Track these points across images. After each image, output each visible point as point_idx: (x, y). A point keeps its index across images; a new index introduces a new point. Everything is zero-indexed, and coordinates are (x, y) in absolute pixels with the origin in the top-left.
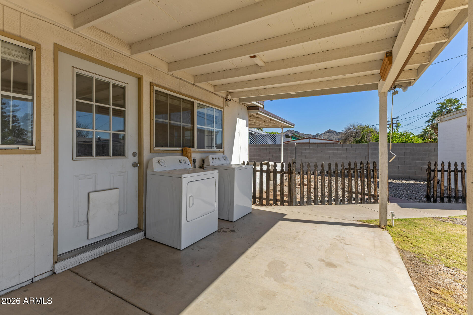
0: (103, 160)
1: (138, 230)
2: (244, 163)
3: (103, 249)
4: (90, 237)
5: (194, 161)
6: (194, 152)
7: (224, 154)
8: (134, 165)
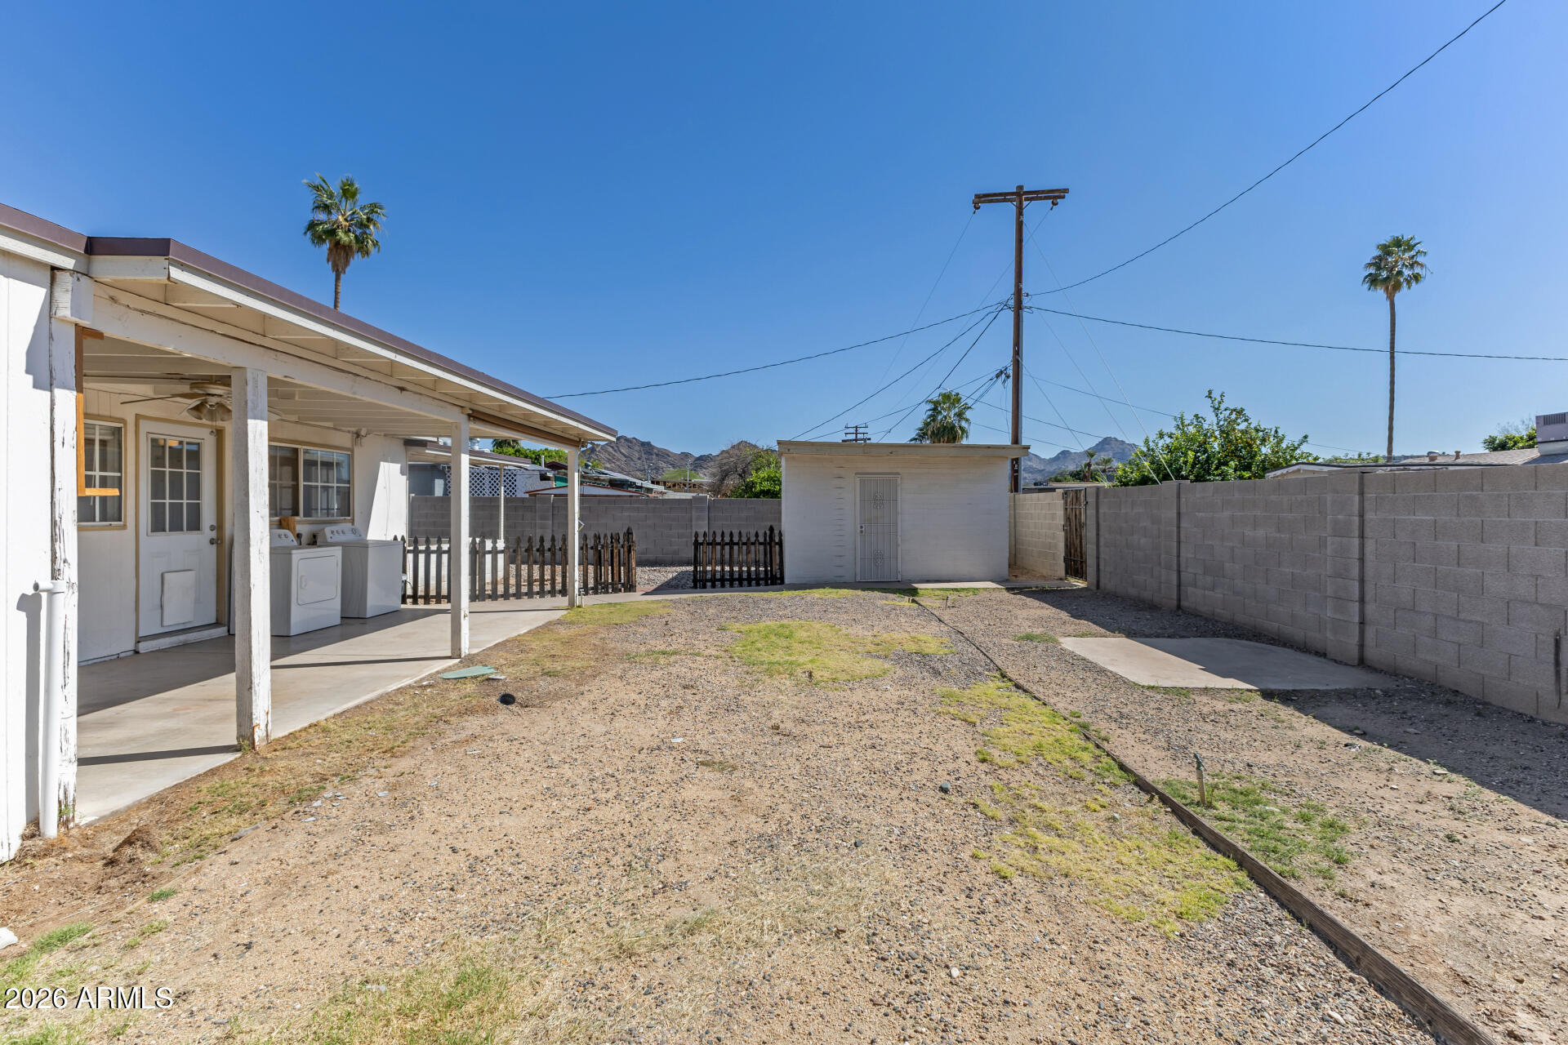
0: (177, 537)
1: (217, 624)
2: (395, 538)
3: (182, 638)
4: (165, 624)
5: (299, 536)
6: (300, 522)
7: (353, 524)
8: (212, 542)
